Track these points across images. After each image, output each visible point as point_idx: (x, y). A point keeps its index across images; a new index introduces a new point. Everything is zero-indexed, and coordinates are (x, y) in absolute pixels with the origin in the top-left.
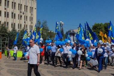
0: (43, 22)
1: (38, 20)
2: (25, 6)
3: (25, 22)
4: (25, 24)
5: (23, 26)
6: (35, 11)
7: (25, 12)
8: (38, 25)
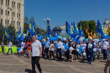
0: (31, 18)
1: (26, 16)
2: (12, 2)
3: (12, 18)
4: (12, 20)
5: (10, 22)
6: (22, 8)
7: (12, 8)
8: (25, 21)
